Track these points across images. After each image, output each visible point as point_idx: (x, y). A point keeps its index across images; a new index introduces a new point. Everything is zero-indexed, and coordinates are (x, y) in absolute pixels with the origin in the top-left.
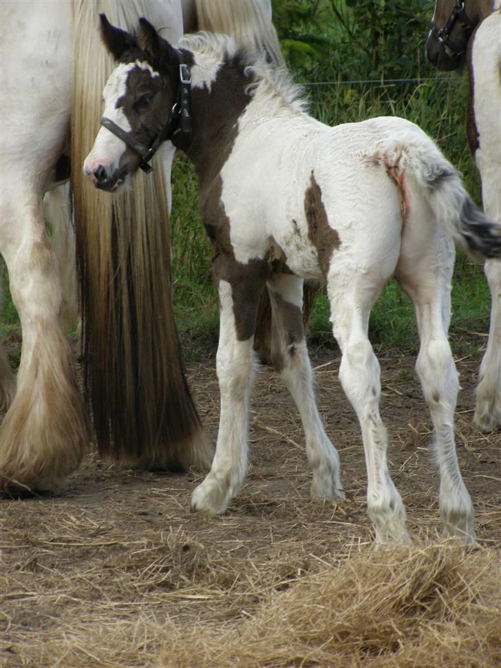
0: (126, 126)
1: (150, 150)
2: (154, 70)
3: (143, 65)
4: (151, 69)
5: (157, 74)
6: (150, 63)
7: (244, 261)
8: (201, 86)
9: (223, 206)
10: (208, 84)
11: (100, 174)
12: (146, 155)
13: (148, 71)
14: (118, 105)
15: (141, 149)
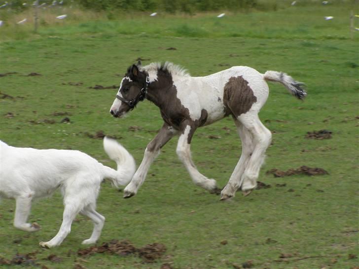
3: (128, 78)
4: (130, 79)
5: (132, 81)
7: (195, 120)
8: (154, 81)
9: (183, 106)
10: (156, 79)
11: (112, 112)
12: (130, 104)
13: (128, 80)
14: (120, 91)
15: (127, 102)
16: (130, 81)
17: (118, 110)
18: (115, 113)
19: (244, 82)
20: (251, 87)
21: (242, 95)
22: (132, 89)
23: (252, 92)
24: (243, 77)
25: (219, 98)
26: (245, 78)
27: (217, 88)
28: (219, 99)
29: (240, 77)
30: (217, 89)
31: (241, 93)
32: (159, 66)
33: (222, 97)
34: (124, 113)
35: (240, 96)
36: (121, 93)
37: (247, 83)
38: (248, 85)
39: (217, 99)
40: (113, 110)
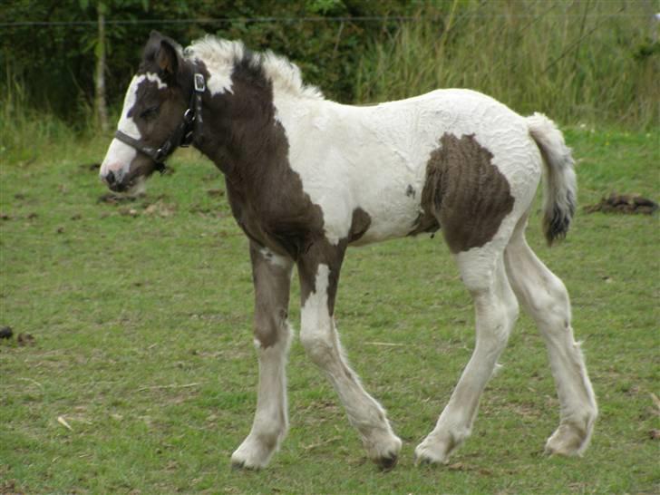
0: (135, 134)
1: (160, 150)
2: (163, 82)
3: (153, 77)
4: (159, 81)
5: (165, 85)
6: (159, 75)
7: (337, 242)
8: (223, 92)
9: (308, 196)
10: (229, 89)
11: (110, 178)
12: (156, 156)
13: (156, 83)
14: (129, 115)
15: (149, 150)
16: (161, 85)
17: (126, 170)
18: (119, 179)
19: (483, 156)
20: (503, 169)
21: (479, 198)
22: (166, 107)
23: (507, 185)
24: (477, 138)
25: (410, 187)
26: (482, 141)
27: (403, 154)
28: (410, 191)
29: (470, 138)
30: (403, 159)
31: (477, 190)
33: (418, 187)
34: (141, 178)
35: (474, 198)
36: (135, 121)
37: (490, 156)
38: (493, 161)
39: (404, 191)
40: (115, 170)
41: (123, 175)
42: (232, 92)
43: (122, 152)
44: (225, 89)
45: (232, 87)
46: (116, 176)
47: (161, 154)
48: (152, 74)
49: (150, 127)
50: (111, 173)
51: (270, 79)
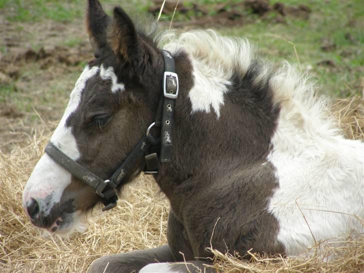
0: (72, 151)
1: (107, 181)
2: (119, 82)
3: (107, 73)
4: (115, 79)
5: (122, 87)
6: (116, 72)
8: (208, 110)
10: (217, 109)
11: (34, 208)
12: (101, 188)
13: (109, 82)
14: (68, 123)
15: (91, 179)
16: (116, 87)
17: (57, 199)
18: (45, 210)
22: (122, 120)
32: (245, 63)
36: (75, 133)
40: (40, 198)
41: (52, 205)
42: (218, 114)
43: (51, 174)
44: (212, 109)
45: (222, 108)
46: (42, 205)
47: (108, 187)
48: (106, 67)
49: (94, 144)
50: (35, 202)
51: (279, 104)
